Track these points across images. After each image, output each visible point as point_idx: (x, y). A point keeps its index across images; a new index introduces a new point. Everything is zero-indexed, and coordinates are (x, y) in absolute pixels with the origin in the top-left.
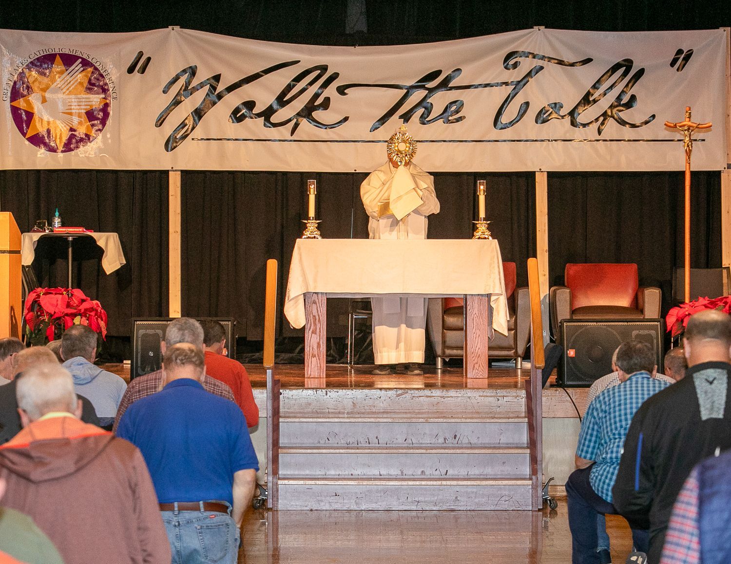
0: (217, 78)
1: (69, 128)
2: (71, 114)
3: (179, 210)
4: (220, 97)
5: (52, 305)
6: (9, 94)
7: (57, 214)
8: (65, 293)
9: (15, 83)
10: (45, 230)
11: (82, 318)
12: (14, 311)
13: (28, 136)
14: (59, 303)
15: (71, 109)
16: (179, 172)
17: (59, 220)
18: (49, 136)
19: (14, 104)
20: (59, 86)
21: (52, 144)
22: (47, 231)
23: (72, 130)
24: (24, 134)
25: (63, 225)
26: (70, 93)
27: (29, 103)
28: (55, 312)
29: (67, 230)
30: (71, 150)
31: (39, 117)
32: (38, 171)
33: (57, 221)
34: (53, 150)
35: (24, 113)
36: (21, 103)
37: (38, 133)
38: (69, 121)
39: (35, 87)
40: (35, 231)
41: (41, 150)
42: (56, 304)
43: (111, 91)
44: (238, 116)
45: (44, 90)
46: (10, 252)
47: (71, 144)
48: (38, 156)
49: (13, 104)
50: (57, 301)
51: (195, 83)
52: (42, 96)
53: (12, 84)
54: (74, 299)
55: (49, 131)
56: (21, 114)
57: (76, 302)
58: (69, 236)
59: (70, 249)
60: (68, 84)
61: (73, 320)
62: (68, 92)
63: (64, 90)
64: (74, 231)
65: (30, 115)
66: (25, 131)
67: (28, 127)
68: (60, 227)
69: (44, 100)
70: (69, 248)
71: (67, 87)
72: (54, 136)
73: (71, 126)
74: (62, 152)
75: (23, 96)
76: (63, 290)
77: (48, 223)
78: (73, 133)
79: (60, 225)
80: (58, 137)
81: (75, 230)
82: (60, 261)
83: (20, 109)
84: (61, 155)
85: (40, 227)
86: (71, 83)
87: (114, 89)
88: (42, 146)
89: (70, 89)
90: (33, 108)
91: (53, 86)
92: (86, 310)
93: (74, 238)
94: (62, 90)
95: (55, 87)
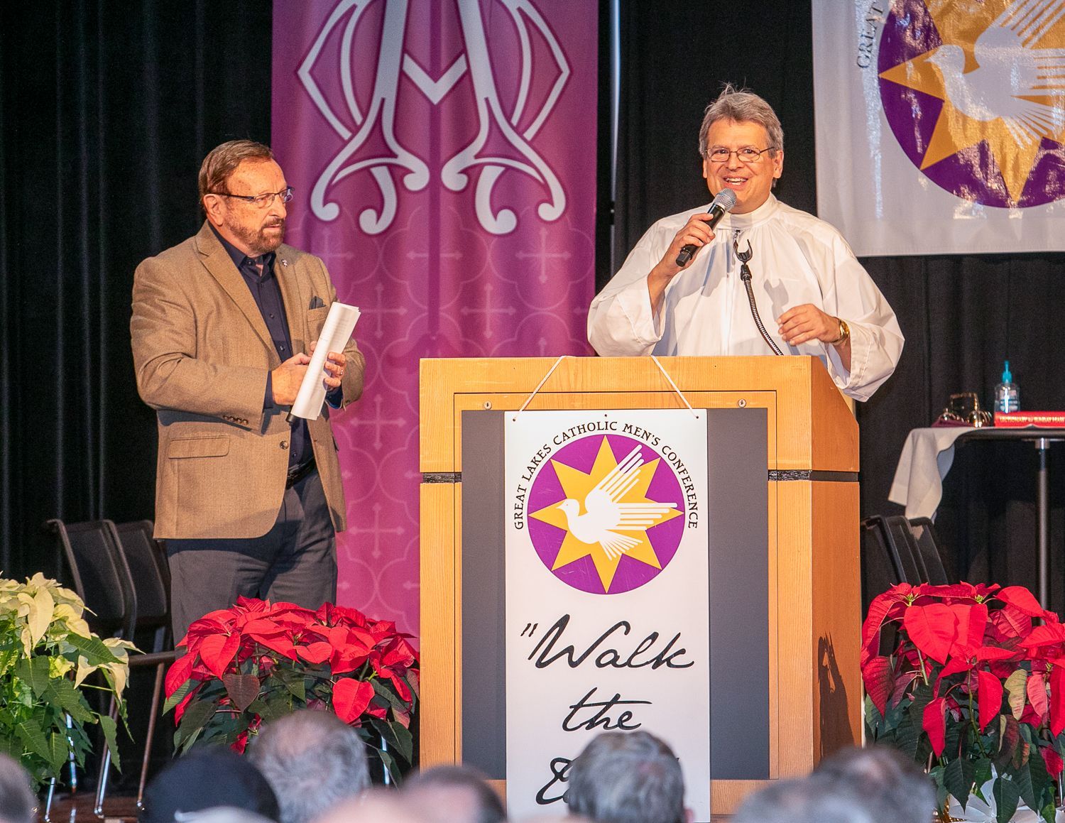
1: (1039, 139)
2: (1043, 100)
5: (941, 634)
6: (875, 48)
7: (1007, 376)
8: (979, 599)
9: (892, 18)
10: (972, 421)
11: (1029, 675)
12: (831, 652)
13: (926, 163)
14: (963, 628)
15: (1044, 87)
17: (1014, 393)
18: (984, 164)
19: (890, 75)
20: (1012, 22)
21: (993, 185)
22: (978, 424)
23: (1047, 143)
24: (917, 159)
25: (1025, 405)
26: (1043, 43)
27: (928, 72)
28: (949, 657)
29: (1030, 419)
30: (1044, 199)
31: (957, 111)
32: (957, 259)
33: (1007, 396)
34: (995, 200)
35: (915, 101)
36: (909, 74)
37: (954, 157)
38: (1037, 120)
39: (947, 28)
40: (943, 424)
41: (964, 201)
42: (952, 633)
45: (971, 35)
46: (816, 475)
47: (1046, 182)
48: (957, 216)
49: (886, 76)
50: (957, 622)
52: (965, 52)
53: (884, 21)
54: (1008, 618)
55: (983, 149)
56: (909, 104)
57: (1015, 625)
58: (1040, 437)
59: (1043, 474)
60: (1035, 20)
61: (1003, 680)
62: (1035, 40)
63: (1027, 34)
64: (1052, 423)
65: (933, 106)
66: (919, 150)
67: (927, 139)
68: (1012, 413)
69: (971, 65)
70: (1039, 469)
71: (1034, 27)
72: (997, 161)
73: (1045, 133)
74: (1022, 205)
75: (913, 54)
76: (974, 590)
77: (979, 401)
78: (1052, 152)
79: (1015, 408)
80: (1010, 165)
81: (1055, 419)
82: (1017, 508)
83: (906, 89)
84: (1016, 214)
85: (960, 413)
86: (1046, 14)
88: (965, 189)
89: (1042, 32)
90: (939, 86)
91: (995, 25)
92: (1043, 649)
93: (1051, 443)
94: (1019, 35)
95: (1002, 26)
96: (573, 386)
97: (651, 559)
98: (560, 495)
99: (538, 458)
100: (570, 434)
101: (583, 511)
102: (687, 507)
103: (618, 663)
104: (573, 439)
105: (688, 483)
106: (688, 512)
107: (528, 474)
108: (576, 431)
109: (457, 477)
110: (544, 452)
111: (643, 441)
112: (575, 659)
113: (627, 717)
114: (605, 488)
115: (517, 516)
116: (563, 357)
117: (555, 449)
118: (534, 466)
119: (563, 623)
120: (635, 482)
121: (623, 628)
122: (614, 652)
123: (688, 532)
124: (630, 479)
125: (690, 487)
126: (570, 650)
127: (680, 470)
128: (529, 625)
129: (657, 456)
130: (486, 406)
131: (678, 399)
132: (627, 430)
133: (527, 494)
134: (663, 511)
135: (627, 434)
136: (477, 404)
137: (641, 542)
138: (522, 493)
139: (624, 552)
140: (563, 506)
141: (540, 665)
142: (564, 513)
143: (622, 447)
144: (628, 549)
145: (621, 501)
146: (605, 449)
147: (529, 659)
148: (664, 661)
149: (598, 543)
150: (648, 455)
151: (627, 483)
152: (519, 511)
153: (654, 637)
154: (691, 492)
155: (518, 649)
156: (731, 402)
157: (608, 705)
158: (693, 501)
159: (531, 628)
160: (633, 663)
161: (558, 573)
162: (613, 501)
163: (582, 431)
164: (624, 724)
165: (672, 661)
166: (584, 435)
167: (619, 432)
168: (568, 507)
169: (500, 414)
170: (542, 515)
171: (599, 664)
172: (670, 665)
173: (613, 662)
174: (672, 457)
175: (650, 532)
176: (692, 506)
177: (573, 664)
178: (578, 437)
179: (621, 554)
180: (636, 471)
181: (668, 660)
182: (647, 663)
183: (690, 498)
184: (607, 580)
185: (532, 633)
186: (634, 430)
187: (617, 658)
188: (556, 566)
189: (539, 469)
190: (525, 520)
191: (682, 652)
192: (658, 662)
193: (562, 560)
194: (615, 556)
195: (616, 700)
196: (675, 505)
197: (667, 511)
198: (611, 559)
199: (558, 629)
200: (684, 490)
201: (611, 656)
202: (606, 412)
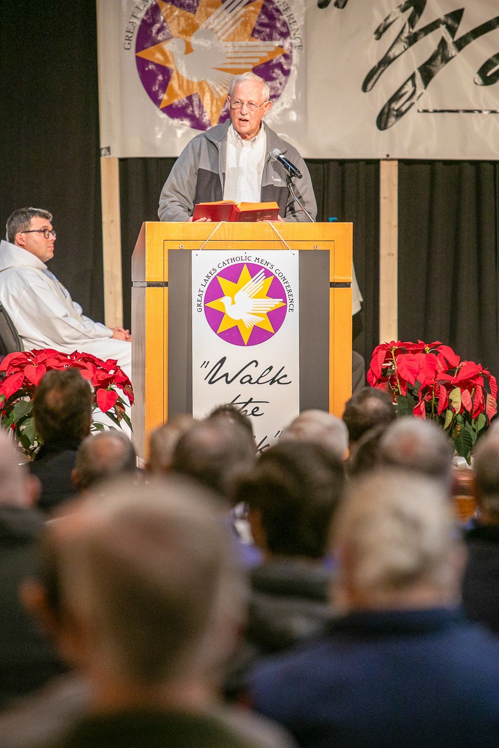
0: (457, 15)
3: (395, 221)
4: (460, 45)
6: (134, 39)
8: (427, 349)
11: (463, 390)
13: (163, 105)
16: (396, 163)
19: (142, 54)
20: (211, 26)
24: (157, 101)
26: (229, 38)
34: (200, 126)
35: (156, 69)
43: (292, 35)
44: (489, 74)
45: (189, 32)
49: (140, 54)
51: (422, 22)
52: (186, 42)
53: (139, 23)
56: (153, 71)
60: (225, 24)
61: (449, 392)
62: (224, 37)
65: (166, 72)
66: (159, 98)
67: (163, 91)
69: (189, 49)
71: (224, 30)
75: (156, 43)
76: (424, 345)
83: (150, 62)
87: (298, 33)
89: (228, 32)
91: (203, 27)
94: (216, 33)
95: (207, 27)
96: (227, 237)
97: (269, 327)
98: (221, 294)
99: (210, 275)
100: (226, 262)
101: (233, 303)
102: (288, 301)
103: (251, 382)
104: (228, 265)
105: (289, 289)
106: (288, 304)
107: (204, 283)
108: (230, 261)
109: (166, 284)
110: (213, 272)
111: (265, 266)
112: (229, 380)
113: (256, 410)
114: (246, 290)
115: (199, 305)
116: (222, 222)
117: (219, 270)
118: (208, 279)
119: (223, 361)
120: (261, 288)
121: (254, 364)
122: (250, 376)
123: (289, 314)
124: (258, 287)
125: (290, 291)
126: (226, 375)
127: (285, 281)
128: (205, 362)
129: (272, 274)
130: (181, 247)
131: (283, 245)
132: (257, 261)
133: (204, 294)
134: (276, 303)
135: (256, 263)
136: (176, 246)
137: (263, 319)
138: (201, 293)
139: (255, 324)
140: (222, 300)
141: (210, 382)
142: (224, 304)
143: (254, 269)
144: (257, 323)
145: (253, 298)
146: (245, 269)
147: (205, 379)
148: (276, 381)
149: (241, 319)
150: (268, 274)
151: (256, 288)
152: (199, 303)
153: (271, 368)
154: (290, 293)
155: (199, 375)
156: (310, 247)
157: (247, 403)
158: (291, 298)
159: (206, 364)
160: (259, 382)
161: (221, 335)
162: (249, 297)
163: (233, 261)
164: (255, 413)
165: (280, 381)
166: (234, 263)
167: (252, 262)
168: (225, 301)
169: (190, 251)
170: (211, 305)
171: (242, 383)
172: (279, 383)
173: (249, 381)
174: (280, 275)
175: (269, 314)
176: (291, 300)
177: (228, 382)
178: (231, 264)
179: (253, 325)
180: (261, 282)
181: (278, 380)
182: (267, 382)
183: (290, 296)
184: (246, 338)
185: (206, 366)
186: (260, 261)
187: (251, 379)
188: (219, 331)
189: (210, 280)
190: (203, 308)
191: (285, 376)
192: (273, 381)
193: (223, 327)
194: (250, 326)
195: (250, 401)
196: (282, 300)
197: (278, 303)
198: (248, 328)
199: (220, 364)
200: (287, 292)
201: (248, 378)
202: (245, 251)
